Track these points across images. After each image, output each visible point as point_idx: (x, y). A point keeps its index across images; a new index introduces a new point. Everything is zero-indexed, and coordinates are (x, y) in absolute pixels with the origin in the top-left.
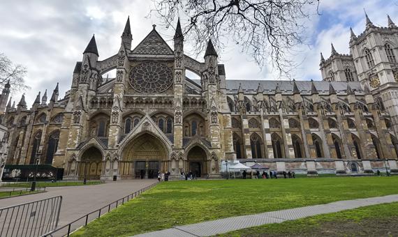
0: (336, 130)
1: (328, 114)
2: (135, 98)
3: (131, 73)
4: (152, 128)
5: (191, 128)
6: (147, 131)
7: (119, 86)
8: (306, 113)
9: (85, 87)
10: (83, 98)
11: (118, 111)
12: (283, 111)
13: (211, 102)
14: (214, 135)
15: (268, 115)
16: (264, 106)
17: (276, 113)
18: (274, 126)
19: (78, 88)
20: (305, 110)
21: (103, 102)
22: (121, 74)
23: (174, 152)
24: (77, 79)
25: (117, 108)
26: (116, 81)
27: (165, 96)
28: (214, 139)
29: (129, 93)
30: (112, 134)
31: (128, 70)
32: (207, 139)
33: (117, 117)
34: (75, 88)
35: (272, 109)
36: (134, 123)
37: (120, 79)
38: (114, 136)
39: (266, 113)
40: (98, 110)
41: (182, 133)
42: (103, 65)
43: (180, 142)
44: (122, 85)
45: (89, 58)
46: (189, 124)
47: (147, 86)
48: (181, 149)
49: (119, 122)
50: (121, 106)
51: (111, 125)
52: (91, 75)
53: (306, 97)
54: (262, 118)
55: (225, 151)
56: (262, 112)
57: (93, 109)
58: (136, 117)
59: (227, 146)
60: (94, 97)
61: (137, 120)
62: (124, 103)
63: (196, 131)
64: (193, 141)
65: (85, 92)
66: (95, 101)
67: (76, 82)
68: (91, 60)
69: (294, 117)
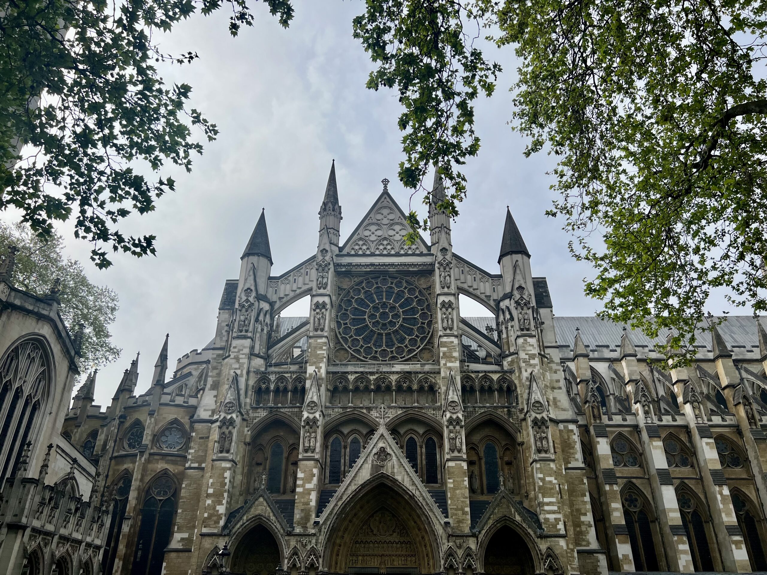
2: (351, 378)
3: (340, 305)
4: (396, 467)
5: (483, 466)
6: (384, 476)
7: (319, 344)
8: (757, 417)
9: (245, 347)
10: (239, 379)
11: (318, 416)
12: (697, 412)
13: (530, 388)
14: (546, 491)
15: (659, 426)
16: (644, 395)
17: (677, 417)
18: (677, 459)
19: (230, 351)
20: (755, 406)
21: (281, 389)
22: (323, 310)
23: (451, 544)
24: (227, 325)
25: (316, 405)
26: (311, 329)
27: (418, 370)
28: (548, 504)
29: (338, 362)
30: (303, 486)
31: (334, 298)
32: (526, 504)
33: (315, 432)
34: (221, 352)
35: (663, 405)
36: (348, 450)
37: (319, 324)
38: (308, 492)
39: (652, 419)
40: (271, 412)
41: (466, 483)
42: (282, 287)
43: (465, 513)
44: (324, 340)
45: (254, 270)
46: (477, 454)
47: (376, 341)
48: (467, 536)
49: (318, 449)
50: (323, 399)
51: (300, 457)
52: (258, 315)
53: (745, 365)
54: (645, 435)
55: (577, 544)
56: (644, 415)
57: (259, 410)
58: (352, 432)
59: (580, 526)
60: (263, 377)
61: (355, 441)
62: (328, 390)
63: (501, 479)
64: (496, 511)
65: (246, 361)
66: (264, 386)
67: (225, 333)
68: (259, 274)
69: (727, 430)
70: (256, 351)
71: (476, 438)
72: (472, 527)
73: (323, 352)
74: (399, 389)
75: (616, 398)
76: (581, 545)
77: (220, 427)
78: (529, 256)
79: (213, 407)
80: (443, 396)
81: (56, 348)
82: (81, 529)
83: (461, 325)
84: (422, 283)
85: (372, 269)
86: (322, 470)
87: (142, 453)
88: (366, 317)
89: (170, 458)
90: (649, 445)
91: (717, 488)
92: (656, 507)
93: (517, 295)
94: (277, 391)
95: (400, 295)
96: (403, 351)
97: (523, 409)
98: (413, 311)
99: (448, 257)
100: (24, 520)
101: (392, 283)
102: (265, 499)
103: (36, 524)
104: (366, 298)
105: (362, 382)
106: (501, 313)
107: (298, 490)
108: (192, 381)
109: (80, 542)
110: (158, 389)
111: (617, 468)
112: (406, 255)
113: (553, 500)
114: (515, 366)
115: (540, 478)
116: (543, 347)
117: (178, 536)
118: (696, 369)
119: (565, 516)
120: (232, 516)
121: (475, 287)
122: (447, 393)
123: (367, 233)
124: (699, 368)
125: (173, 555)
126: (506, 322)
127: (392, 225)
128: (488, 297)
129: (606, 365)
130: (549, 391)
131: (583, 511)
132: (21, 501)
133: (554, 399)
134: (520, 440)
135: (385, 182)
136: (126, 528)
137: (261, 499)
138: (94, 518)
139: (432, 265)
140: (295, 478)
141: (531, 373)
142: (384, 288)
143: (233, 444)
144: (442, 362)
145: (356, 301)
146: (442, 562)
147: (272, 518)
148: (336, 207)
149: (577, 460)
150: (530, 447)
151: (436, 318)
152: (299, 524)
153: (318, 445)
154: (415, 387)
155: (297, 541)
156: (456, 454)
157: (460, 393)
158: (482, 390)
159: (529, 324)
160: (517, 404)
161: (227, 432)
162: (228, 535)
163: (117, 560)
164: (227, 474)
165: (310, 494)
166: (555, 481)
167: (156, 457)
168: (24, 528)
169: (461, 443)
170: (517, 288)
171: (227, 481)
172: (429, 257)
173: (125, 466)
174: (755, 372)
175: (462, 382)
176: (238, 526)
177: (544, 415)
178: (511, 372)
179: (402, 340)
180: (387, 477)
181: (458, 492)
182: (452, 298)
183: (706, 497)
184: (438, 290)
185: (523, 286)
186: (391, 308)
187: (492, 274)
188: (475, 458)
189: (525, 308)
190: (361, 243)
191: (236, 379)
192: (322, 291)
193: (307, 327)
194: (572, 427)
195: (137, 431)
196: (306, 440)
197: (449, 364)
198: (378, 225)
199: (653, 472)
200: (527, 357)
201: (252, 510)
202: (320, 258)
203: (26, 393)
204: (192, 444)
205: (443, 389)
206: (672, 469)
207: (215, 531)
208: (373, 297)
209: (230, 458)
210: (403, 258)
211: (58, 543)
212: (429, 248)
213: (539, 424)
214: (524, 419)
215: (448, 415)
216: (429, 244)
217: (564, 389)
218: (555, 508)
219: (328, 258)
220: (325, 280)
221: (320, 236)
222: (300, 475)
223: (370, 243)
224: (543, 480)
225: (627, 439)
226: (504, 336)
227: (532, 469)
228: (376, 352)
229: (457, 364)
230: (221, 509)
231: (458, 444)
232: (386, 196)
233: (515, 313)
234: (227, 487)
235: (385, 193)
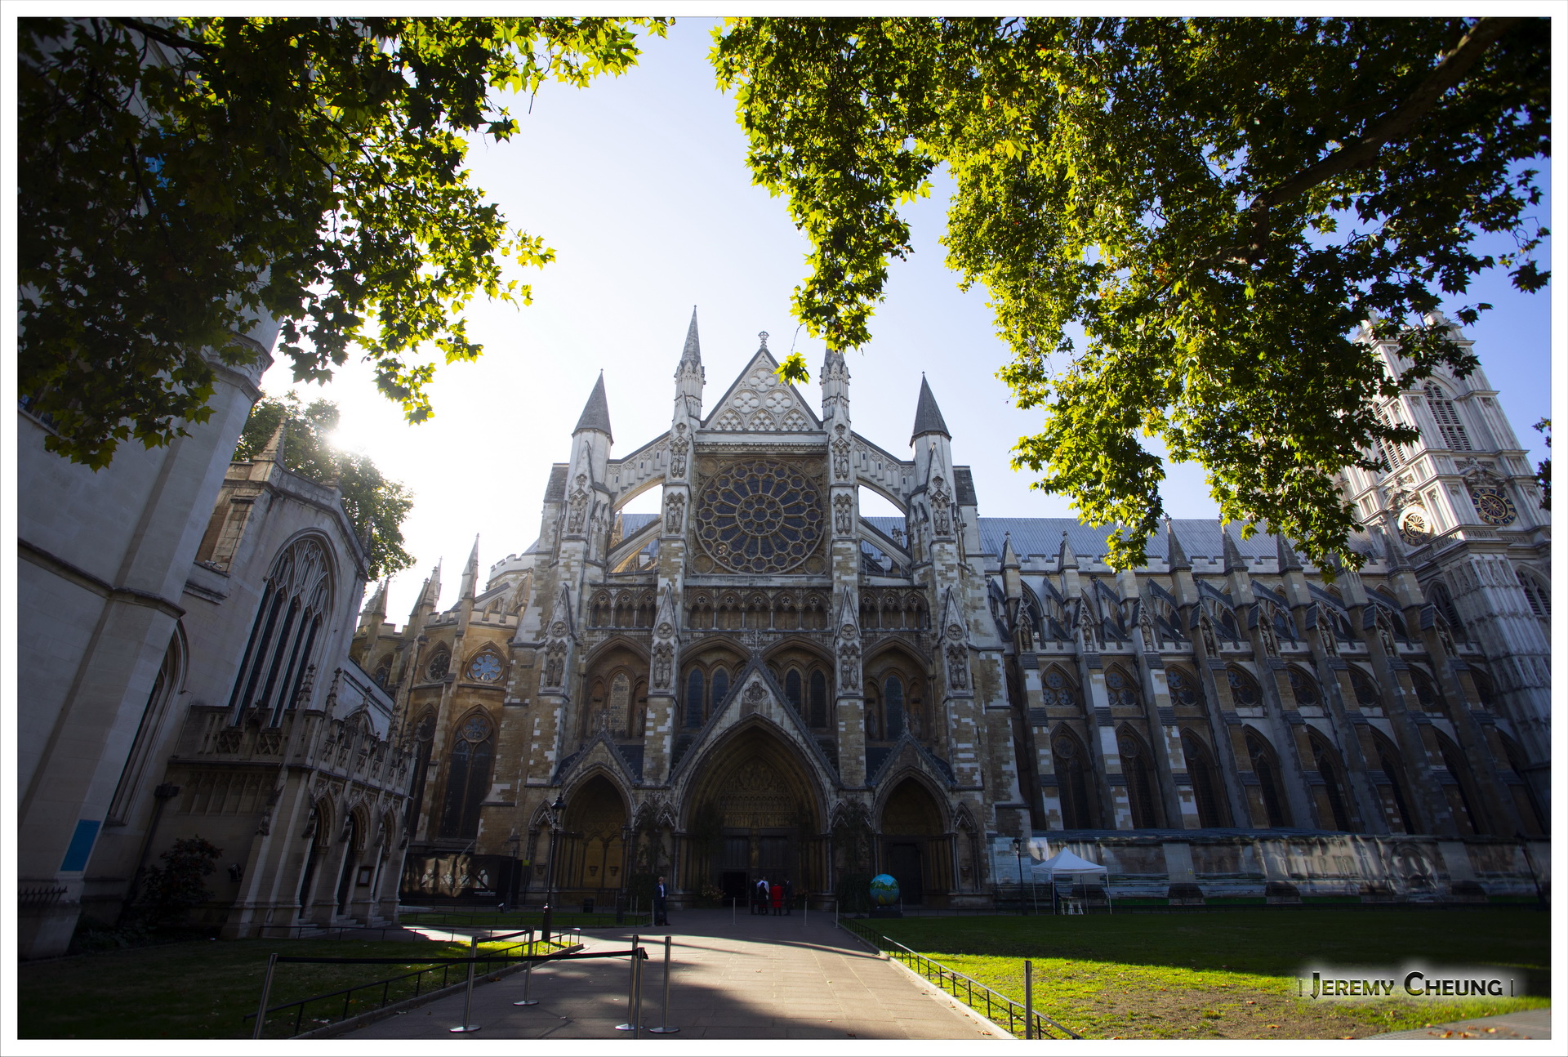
0: (1316, 711)
1: (1286, 647)
2: (716, 593)
3: (702, 499)
4: (774, 706)
5: (885, 707)
6: (756, 717)
7: (674, 549)
8: (1217, 643)
9: (577, 552)
10: (571, 592)
11: (672, 642)
12: (1147, 638)
13: (946, 607)
14: (961, 735)
15: (1101, 655)
16: (1086, 618)
17: (1123, 644)
18: (1121, 695)
19: (558, 556)
20: (1213, 631)
21: (625, 607)
22: (679, 505)
23: (840, 800)
24: (555, 523)
25: (670, 628)
26: (664, 529)
27: (804, 585)
28: (963, 751)
29: (698, 573)
30: (654, 729)
31: (693, 489)
32: (936, 751)
33: (669, 662)
34: (546, 557)
35: (1107, 630)
36: (711, 686)
37: (674, 523)
38: (661, 736)
39: (1094, 647)
40: (611, 636)
41: (862, 726)
42: (625, 473)
43: (859, 763)
44: (680, 544)
45: (590, 451)
46: (877, 691)
47: (749, 547)
48: (862, 790)
49: (673, 683)
50: (679, 620)
51: (650, 693)
52: (594, 510)
53: (1206, 580)
54: (1083, 666)
55: (996, 797)
56: (1083, 642)
57: (597, 633)
58: (717, 662)
59: (1000, 777)
60: (601, 589)
61: (721, 674)
62: (685, 609)
63: (906, 720)
64: (898, 760)
65: (579, 569)
66: (602, 603)
67: (552, 534)
68: (595, 456)
69: (1181, 659)
70: (592, 557)
71: (876, 670)
72: (868, 780)
73: (679, 560)
74: (779, 610)
75: (1052, 622)
76: (1000, 800)
77: (548, 654)
78: (949, 438)
79: (539, 628)
80: (836, 619)
81: (340, 548)
82: (379, 775)
83: (861, 527)
84: (811, 470)
85: (745, 450)
86: (679, 710)
87: (449, 684)
88: (736, 514)
89: (484, 691)
90: (1088, 678)
91: (1165, 729)
92: (1092, 755)
93: (933, 489)
94: (619, 608)
95: (781, 487)
96: (785, 560)
97: (936, 635)
98: (799, 508)
99: (846, 436)
100: (309, 762)
101: (771, 470)
102: (605, 744)
103: (324, 766)
104: (735, 489)
105: (730, 600)
106: (912, 512)
107: (649, 733)
108: (509, 595)
109: (378, 790)
110: (467, 603)
111: (1049, 707)
112: (790, 432)
113: (970, 746)
114: (929, 579)
115: (954, 720)
116: (963, 556)
117: (497, 788)
118: (1148, 585)
119: (983, 765)
120: (564, 764)
121: (880, 477)
122: (840, 614)
123: (738, 403)
124: (1152, 584)
125: (492, 809)
126: (918, 523)
127: (772, 392)
128: (897, 490)
129: (1040, 579)
130: (970, 611)
131: (1005, 759)
132: (304, 739)
133: (976, 621)
134: (931, 672)
135: (764, 335)
136: (431, 777)
137: (601, 744)
138: (394, 762)
139: (825, 446)
140: (644, 719)
141: (948, 589)
142: (761, 477)
143: (564, 675)
144: (836, 574)
145: (723, 494)
146: (830, 821)
147: (616, 767)
148: (698, 367)
149: (1000, 697)
150: (944, 681)
151: (829, 517)
152: (649, 774)
153: (673, 678)
154: (800, 605)
155: (647, 796)
156: (850, 690)
157: (857, 615)
158: (886, 610)
159: (948, 526)
160: (930, 627)
161: (556, 659)
162: (560, 787)
163: (422, 815)
164: (558, 713)
165: (663, 739)
166: (972, 723)
167: (466, 690)
168: (309, 771)
169: (857, 677)
170: (934, 480)
171: (557, 721)
172: (820, 436)
173: (428, 700)
174: (1217, 588)
175: (860, 600)
176: (572, 776)
177: (963, 641)
178: (925, 587)
179: (783, 546)
180: (761, 719)
181: (851, 737)
182: (849, 491)
183: (1152, 741)
184: (833, 480)
185: (942, 476)
186: (769, 503)
187: (902, 459)
188: (874, 696)
189: (943, 505)
190: (729, 415)
191: (567, 592)
192: (677, 479)
193: (658, 526)
194: (996, 656)
195: (442, 657)
196: (658, 672)
197: (844, 578)
198: (753, 392)
199: (1090, 711)
200: (944, 568)
201: (590, 757)
202: (676, 435)
203: (304, 606)
204: (512, 674)
205: (836, 609)
206: (1115, 706)
207: (544, 782)
208: (745, 489)
209: (561, 692)
210: (787, 436)
211: (352, 790)
212: (820, 424)
213: (957, 653)
214: (938, 647)
215: (841, 642)
216: (821, 419)
217: (988, 609)
218: (971, 756)
219: (686, 434)
220: (682, 465)
221: (677, 406)
222: (650, 715)
223: (743, 416)
224: (957, 721)
225: (1063, 672)
226: (916, 541)
227: (945, 708)
228: (749, 561)
229: (855, 577)
230: (551, 756)
231: (853, 678)
232: (763, 354)
233: (931, 512)
234: (557, 729)
235: (764, 350)
